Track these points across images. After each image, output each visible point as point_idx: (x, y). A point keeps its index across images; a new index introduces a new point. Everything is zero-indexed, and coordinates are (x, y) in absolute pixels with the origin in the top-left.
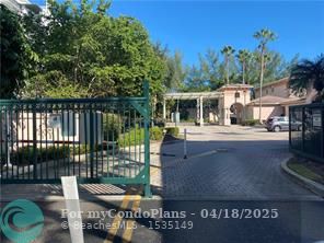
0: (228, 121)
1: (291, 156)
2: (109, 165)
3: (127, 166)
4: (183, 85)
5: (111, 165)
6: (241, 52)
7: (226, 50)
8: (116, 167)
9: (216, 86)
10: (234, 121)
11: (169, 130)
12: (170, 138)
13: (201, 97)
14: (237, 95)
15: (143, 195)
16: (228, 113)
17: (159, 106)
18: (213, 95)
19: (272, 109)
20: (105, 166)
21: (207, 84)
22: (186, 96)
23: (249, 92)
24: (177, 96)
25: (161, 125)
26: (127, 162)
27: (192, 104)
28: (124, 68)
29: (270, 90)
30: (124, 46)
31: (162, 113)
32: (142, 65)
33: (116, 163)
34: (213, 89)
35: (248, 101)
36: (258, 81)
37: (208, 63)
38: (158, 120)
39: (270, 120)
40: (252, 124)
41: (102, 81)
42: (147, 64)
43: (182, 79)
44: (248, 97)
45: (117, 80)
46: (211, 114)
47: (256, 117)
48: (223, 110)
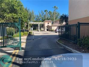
0: (46, 30)
1: (59, 38)
2: (10, 42)
3: (16, 43)
4: (34, 20)
5: (11, 42)
6: (50, 12)
7: (46, 11)
8: (13, 43)
9: (43, 21)
10: (47, 30)
11: (29, 32)
12: (30, 35)
13: (39, 23)
14: (48, 23)
15: (19, 50)
16: (46, 28)
17: (27, 26)
18: (42, 23)
19: (57, 27)
20: (9, 43)
21: (41, 20)
22: (35, 23)
23: (51, 22)
24: (32, 23)
25: (28, 31)
26: (16, 42)
27: (37, 25)
28: (15, 14)
29: (56, 22)
30: (15, 7)
31: (28, 28)
32: (21, 13)
33: (13, 42)
34: (42, 21)
35: (51, 25)
36: (54, 20)
37: (41, 14)
38: (27, 30)
39: (56, 30)
40: (52, 31)
41: (8, 18)
42: (23, 13)
43: (34, 18)
44: (51, 24)
45: (13, 18)
46: (42, 28)
47: (53, 29)
48: (45, 27)
